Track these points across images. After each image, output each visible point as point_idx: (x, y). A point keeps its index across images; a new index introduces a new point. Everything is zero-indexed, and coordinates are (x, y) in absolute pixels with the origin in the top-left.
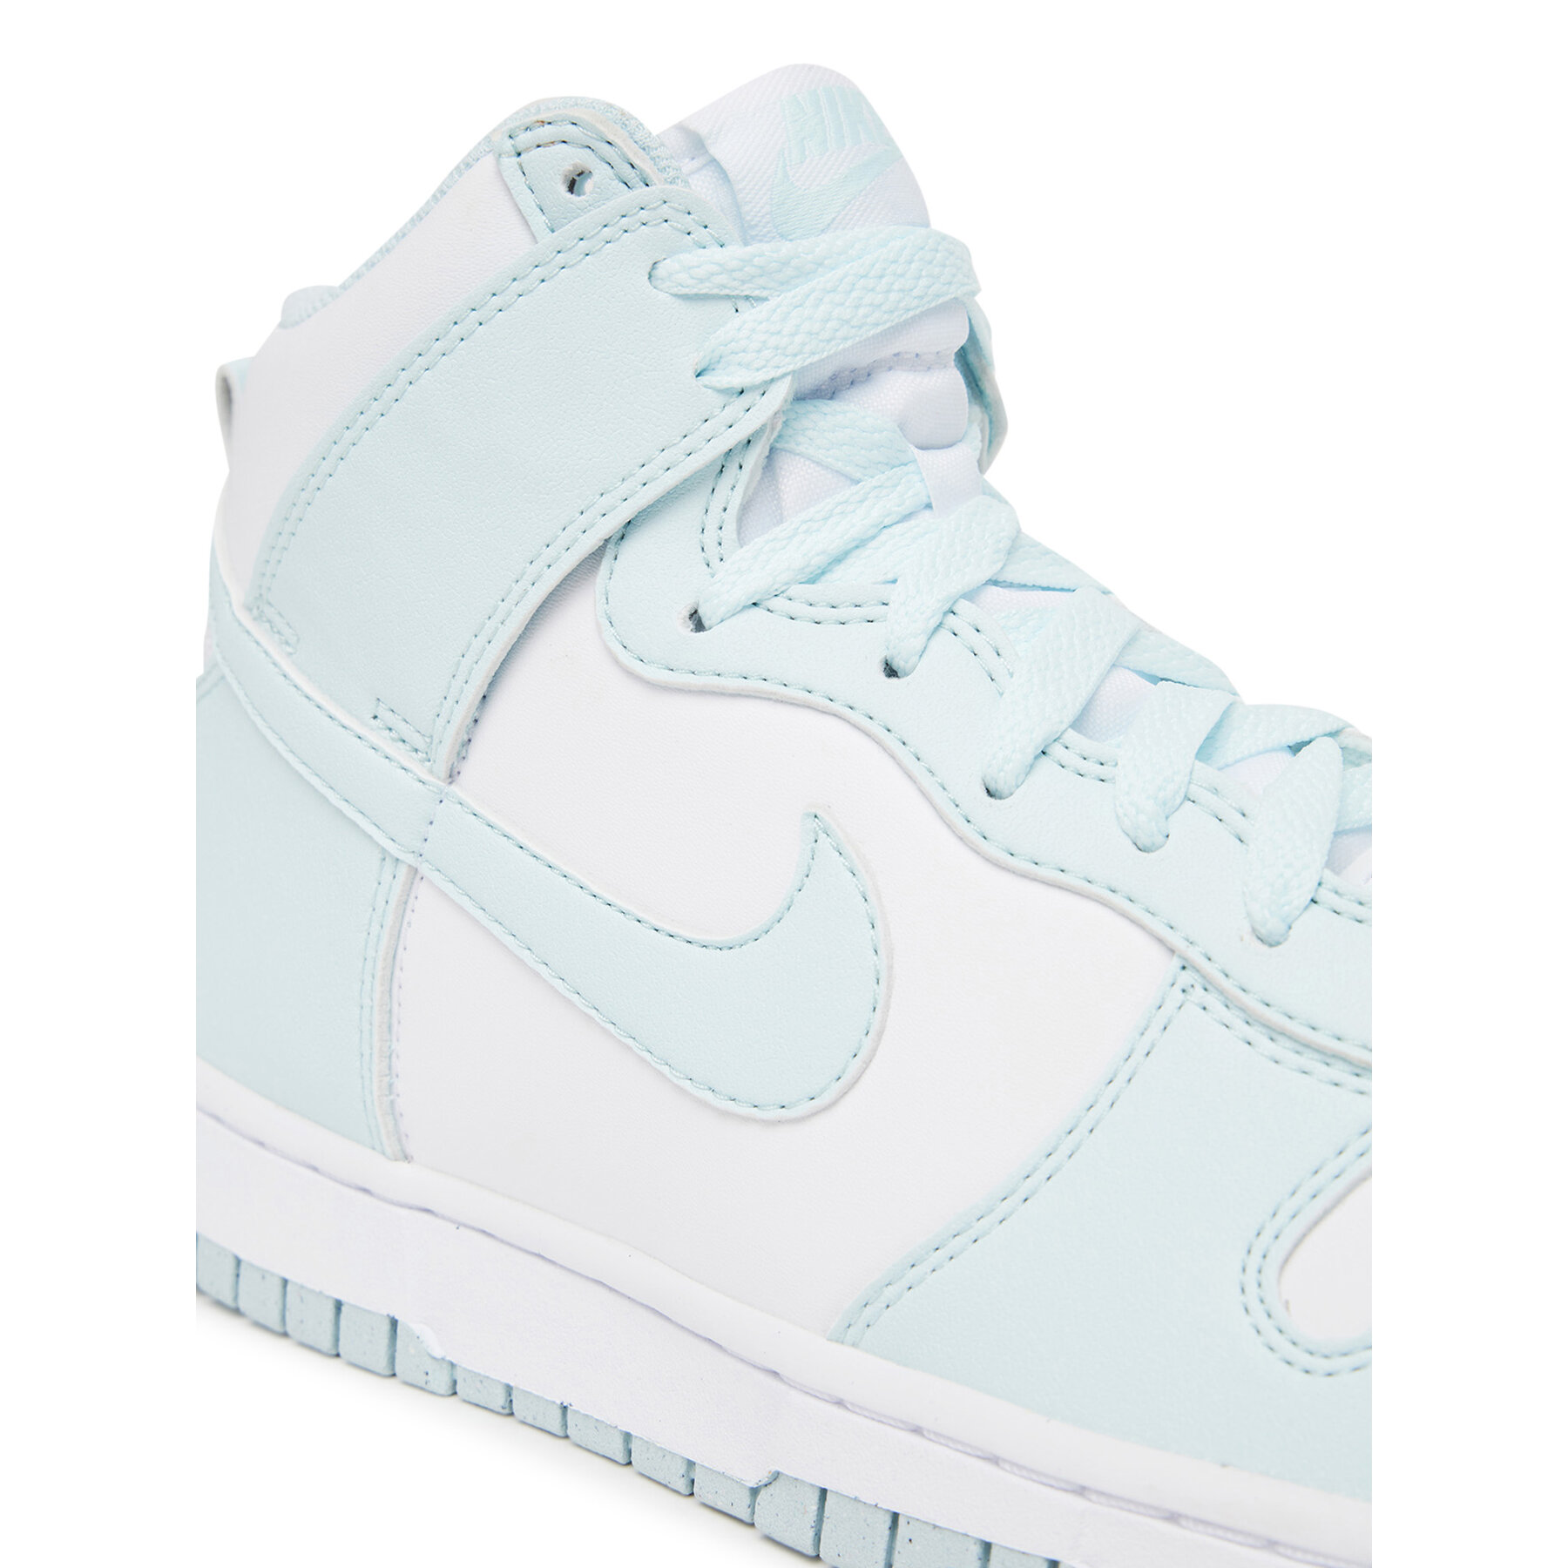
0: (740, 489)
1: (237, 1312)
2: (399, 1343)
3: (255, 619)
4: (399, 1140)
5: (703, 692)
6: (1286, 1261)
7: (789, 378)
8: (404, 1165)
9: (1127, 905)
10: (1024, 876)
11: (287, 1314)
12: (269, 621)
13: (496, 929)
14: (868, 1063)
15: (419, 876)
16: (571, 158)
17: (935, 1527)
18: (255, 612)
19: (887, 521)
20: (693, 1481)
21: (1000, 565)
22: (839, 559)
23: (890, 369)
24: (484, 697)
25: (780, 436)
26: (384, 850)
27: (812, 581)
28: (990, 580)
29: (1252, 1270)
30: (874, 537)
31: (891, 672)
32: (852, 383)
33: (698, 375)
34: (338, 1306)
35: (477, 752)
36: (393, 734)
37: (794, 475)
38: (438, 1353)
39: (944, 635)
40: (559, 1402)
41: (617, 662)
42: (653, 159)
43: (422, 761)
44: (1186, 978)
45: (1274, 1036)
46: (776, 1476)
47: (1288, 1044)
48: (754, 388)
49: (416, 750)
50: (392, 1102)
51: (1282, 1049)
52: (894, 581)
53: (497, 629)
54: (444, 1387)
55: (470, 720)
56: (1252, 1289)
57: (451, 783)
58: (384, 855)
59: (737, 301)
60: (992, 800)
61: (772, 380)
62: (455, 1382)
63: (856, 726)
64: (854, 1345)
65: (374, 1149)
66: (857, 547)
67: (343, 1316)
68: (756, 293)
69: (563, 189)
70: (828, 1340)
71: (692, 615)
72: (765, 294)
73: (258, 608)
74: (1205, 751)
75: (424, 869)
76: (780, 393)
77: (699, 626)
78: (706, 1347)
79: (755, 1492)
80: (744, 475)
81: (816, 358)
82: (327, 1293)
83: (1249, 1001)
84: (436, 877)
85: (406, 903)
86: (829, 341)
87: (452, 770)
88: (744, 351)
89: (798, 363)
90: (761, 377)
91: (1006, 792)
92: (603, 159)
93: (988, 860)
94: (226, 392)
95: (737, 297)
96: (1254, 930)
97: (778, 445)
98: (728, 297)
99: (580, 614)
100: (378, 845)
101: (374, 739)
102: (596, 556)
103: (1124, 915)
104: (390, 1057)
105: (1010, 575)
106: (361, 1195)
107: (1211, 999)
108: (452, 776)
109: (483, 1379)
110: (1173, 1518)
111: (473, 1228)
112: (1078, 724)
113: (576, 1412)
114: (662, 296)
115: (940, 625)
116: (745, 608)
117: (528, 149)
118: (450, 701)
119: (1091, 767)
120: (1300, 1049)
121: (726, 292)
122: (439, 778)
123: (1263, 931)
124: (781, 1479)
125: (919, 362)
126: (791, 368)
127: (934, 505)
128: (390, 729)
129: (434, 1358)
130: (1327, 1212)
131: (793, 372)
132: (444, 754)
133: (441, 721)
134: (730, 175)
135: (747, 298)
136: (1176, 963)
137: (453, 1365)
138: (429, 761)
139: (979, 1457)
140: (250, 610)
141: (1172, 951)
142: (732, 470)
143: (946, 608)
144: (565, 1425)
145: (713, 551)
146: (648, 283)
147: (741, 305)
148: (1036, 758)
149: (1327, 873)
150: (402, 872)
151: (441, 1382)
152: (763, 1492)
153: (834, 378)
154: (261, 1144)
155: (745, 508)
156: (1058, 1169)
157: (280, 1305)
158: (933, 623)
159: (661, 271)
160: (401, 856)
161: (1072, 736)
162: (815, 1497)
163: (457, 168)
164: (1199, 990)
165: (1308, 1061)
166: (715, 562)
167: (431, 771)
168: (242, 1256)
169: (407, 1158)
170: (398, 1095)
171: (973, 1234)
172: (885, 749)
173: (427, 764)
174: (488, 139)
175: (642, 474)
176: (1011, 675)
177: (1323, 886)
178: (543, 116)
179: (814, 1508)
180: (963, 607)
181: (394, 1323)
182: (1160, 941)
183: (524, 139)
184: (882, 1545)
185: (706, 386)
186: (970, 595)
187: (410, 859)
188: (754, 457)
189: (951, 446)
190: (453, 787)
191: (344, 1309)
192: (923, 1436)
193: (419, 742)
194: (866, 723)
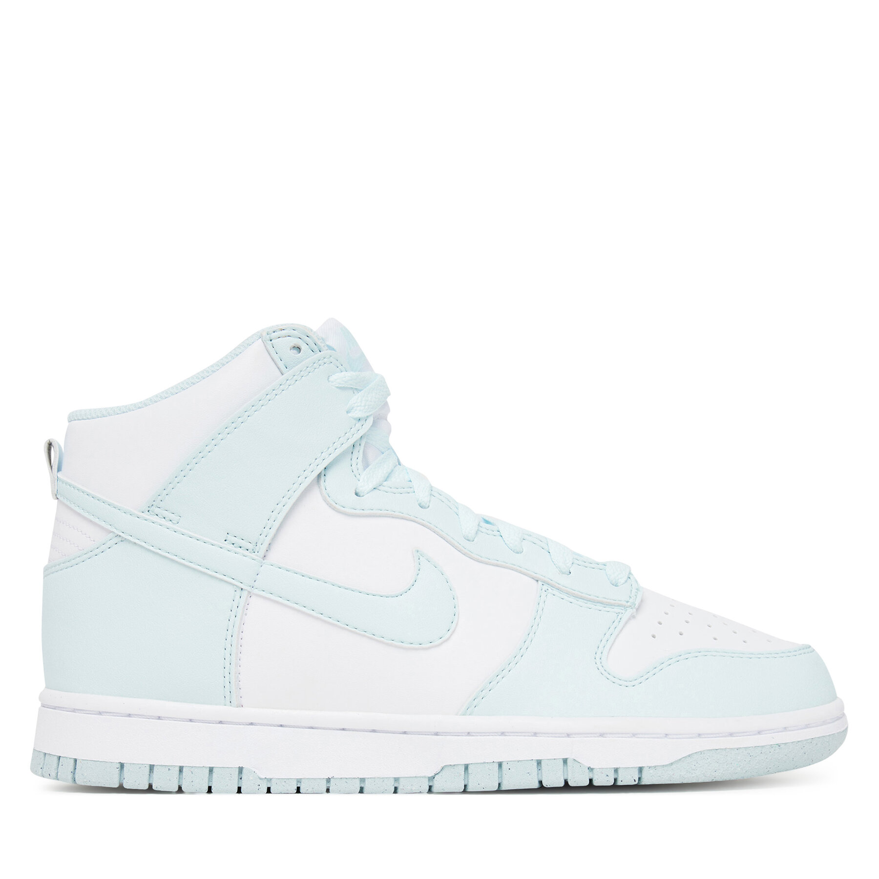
3: (149, 514)
5: (368, 516)
7: (374, 415)
8: (241, 709)
10: (486, 563)
12: (157, 514)
14: (457, 625)
15: (251, 594)
17: (519, 761)
20: (396, 787)
24: (279, 526)
26: (236, 586)
33: (347, 413)
36: (236, 546)
41: (334, 509)
43: (251, 553)
44: (545, 587)
45: (578, 599)
46: (443, 768)
49: (247, 549)
55: (273, 535)
57: (264, 559)
58: (236, 589)
59: (354, 390)
61: (369, 416)
63: (419, 523)
68: (360, 388)
70: (460, 716)
71: (356, 493)
73: (148, 511)
75: (255, 591)
76: (371, 419)
77: (359, 496)
79: (433, 778)
80: (362, 448)
84: (262, 594)
85: (245, 607)
92: (305, 342)
98: (351, 388)
102: (319, 475)
103: (518, 571)
107: (555, 592)
114: (333, 387)
115: (431, 494)
116: (372, 490)
117: (275, 339)
118: (267, 529)
119: (490, 532)
122: (260, 557)
123: (564, 571)
124: (445, 769)
128: (234, 544)
129: (261, 779)
133: (262, 537)
135: (357, 389)
136: (540, 583)
138: (255, 552)
140: (143, 512)
141: (537, 581)
142: (357, 448)
145: (356, 472)
147: (356, 391)
150: (245, 594)
152: (437, 776)
159: (331, 379)
160: (244, 588)
162: (463, 768)
164: (550, 590)
165: (589, 605)
166: (357, 475)
167: (257, 556)
169: (242, 706)
177: (574, 559)
178: (281, 327)
179: (464, 772)
181: (241, 769)
182: (533, 578)
183: (273, 335)
184: (496, 775)
185: (350, 417)
187: (249, 589)
191: (213, 769)
192: (505, 735)
193: (250, 547)
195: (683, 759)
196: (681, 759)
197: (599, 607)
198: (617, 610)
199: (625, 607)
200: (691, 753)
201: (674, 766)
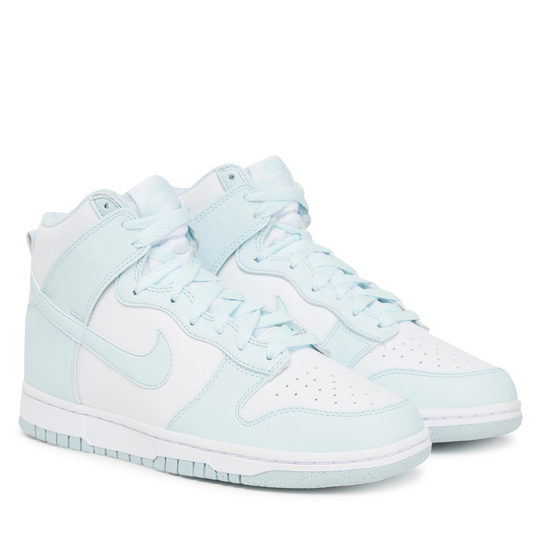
0: (142, 267)
1: (46, 442)
2: (82, 443)
3: (43, 293)
4: (80, 400)
5: (136, 307)
6: (243, 407)
7: (150, 244)
8: (82, 406)
9: (216, 344)
10: (197, 340)
11: (58, 440)
12: (47, 293)
13: (98, 355)
14: (170, 376)
15: (82, 346)
16: (105, 202)
17: (185, 461)
18: (43, 291)
19: (172, 271)
20: (142, 462)
21: (194, 278)
22: (162, 279)
23: (171, 239)
24: (94, 309)
25: (149, 255)
26: (74, 341)
27: (157, 284)
28: (193, 281)
29: (237, 409)
30: (169, 274)
31: (173, 301)
32: (164, 242)
33: (132, 245)
34: (69, 437)
35: (92, 320)
36: (75, 317)
37: (152, 262)
38: (90, 444)
39: (182, 293)
40: (116, 450)
41: (119, 301)
42: (121, 202)
43: (81, 322)
44: (227, 357)
45: (242, 367)
46: (157, 457)
47: (244, 369)
48: (143, 247)
49: (80, 320)
50: (78, 393)
51: (243, 370)
52: (173, 283)
53: (95, 296)
54: (92, 451)
55: (91, 314)
56: (237, 412)
57: (88, 326)
58: (75, 342)
59: (139, 230)
60: (191, 326)
61: (147, 245)
62: (94, 450)
63: (166, 313)
64: (170, 430)
65: (75, 403)
66: (166, 276)
67: (70, 439)
68: (143, 228)
69: (104, 207)
70: (166, 429)
71: (134, 292)
72: (145, 228)
73: (44, 290)
74: (231, 315)
75: (83, 344)
76: (149, 247)
77: (135, 294)
78: (144, 435)
79: (154, 461)
80: (142, 264)
81: (155, 240)
82: (66, 434)
83: (237, 361)
84: (85, 346)
85: (79, 351)
86: (158, 236)
87: (88, 324)
88: (141, 240)
89: (152, 241)
90: (144, 245)
91: (194, 324)
92: (111, 202)
93: (191, 337)
94: (29, 237)
95: (139, 229)
96: (238, 348)
97: (149, 257)
98: (137, 229)
99: (111, 292)
100: (73, 340)
101: (71, 318)
102: (114, 281)
103: (215, 346)
104: (78, 383)
105: (196, 280)
106: (73, 413)
107: (231, 361)
108: (88, 325)
109: (100, 448)
110: (224, 453)
111: (97, 418)
112: (208, 310)
113: (119, 452)
114: (124, 229)
115: (182, 292)
116: (144, 290)
117: (96, 199)
118: (87, 310)
119: (210, 318)
120: (246, 369)
121: (137, 228)
122: (85, 325)
123: (240, 348)
124: (158, 458)
125: (177, 237)
126: (150, 242)
127: (181, 266)
128: (75, 316)
129: (90, 446)
130: (250, 398)
131: (151, 243)
132: (86, 321)
133: (85, 314)
134: (137, 203)
135: (141, 229)
136: (225, 355)
137: (94, 447)
138: (83, 322)
139: (192, 447)
140: (42, 291)
141: (224, 353)
142: (140, 262)
143: (183, 288)
144: (117, 455)
145: (137, 279)
146: (121, 227)
147: (140, 230)
148: (200, 317)
149: (252, 337)
150: (79, 345)
151: (91, 450)
152: (155, 461)
153: (160, 242)
154: (50, 405)
155: (143, 270)
156: (204, 394)
157: (56, 439)
158: (180, 291)
159: (123, 224)
160: (78, 341)
161: (206, 313)
162: (164, 459)
163: (82, 202)
164: (229, 359)
165: (248, 371)
166: (138, 281)
167: (83, 324)
168: (47, 429)
169: (82, 404)
170: (80, 391)
171: (189, 406)
172: (171, 317)
173: (83, 323)
174: (88, 196)
175: (122, 265)
176: (195, 301)
177: (251, 339)
178: (99, 193)
179: (164, 461)
180: (186, 288)
181: (81, 439)
182: (222, 351)
183: (95, 197)
184: (176, 466)
185: (134, 247)
186: (187, 286)
187: (80, 342)
188: (144, 260)
189: (185, 253)
190: (88, 327)
191: (70, 437)
192: (182, 445)
193: (81, 319)
194: (167, 312)
195: (262, 474)
196: (261, 473)
197: (253, 373)
198: (262, 376)
199: (267, 375)
200: (267, 471)
201: (257, 477)
